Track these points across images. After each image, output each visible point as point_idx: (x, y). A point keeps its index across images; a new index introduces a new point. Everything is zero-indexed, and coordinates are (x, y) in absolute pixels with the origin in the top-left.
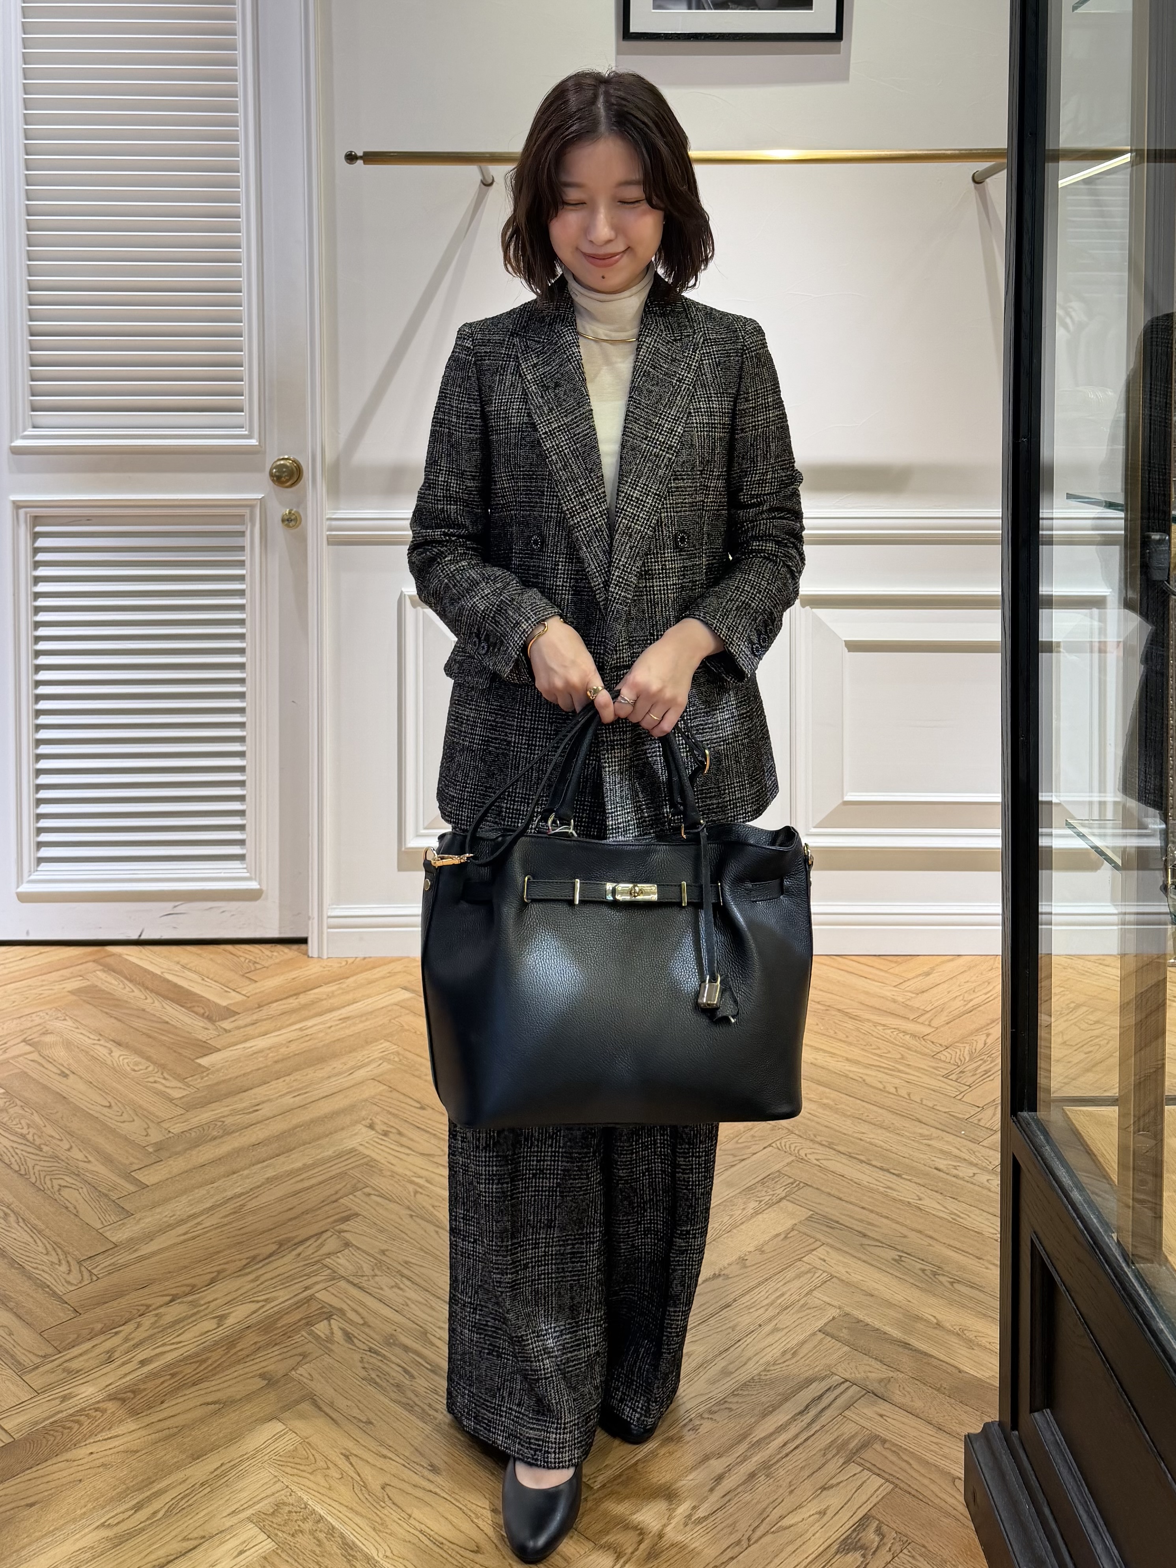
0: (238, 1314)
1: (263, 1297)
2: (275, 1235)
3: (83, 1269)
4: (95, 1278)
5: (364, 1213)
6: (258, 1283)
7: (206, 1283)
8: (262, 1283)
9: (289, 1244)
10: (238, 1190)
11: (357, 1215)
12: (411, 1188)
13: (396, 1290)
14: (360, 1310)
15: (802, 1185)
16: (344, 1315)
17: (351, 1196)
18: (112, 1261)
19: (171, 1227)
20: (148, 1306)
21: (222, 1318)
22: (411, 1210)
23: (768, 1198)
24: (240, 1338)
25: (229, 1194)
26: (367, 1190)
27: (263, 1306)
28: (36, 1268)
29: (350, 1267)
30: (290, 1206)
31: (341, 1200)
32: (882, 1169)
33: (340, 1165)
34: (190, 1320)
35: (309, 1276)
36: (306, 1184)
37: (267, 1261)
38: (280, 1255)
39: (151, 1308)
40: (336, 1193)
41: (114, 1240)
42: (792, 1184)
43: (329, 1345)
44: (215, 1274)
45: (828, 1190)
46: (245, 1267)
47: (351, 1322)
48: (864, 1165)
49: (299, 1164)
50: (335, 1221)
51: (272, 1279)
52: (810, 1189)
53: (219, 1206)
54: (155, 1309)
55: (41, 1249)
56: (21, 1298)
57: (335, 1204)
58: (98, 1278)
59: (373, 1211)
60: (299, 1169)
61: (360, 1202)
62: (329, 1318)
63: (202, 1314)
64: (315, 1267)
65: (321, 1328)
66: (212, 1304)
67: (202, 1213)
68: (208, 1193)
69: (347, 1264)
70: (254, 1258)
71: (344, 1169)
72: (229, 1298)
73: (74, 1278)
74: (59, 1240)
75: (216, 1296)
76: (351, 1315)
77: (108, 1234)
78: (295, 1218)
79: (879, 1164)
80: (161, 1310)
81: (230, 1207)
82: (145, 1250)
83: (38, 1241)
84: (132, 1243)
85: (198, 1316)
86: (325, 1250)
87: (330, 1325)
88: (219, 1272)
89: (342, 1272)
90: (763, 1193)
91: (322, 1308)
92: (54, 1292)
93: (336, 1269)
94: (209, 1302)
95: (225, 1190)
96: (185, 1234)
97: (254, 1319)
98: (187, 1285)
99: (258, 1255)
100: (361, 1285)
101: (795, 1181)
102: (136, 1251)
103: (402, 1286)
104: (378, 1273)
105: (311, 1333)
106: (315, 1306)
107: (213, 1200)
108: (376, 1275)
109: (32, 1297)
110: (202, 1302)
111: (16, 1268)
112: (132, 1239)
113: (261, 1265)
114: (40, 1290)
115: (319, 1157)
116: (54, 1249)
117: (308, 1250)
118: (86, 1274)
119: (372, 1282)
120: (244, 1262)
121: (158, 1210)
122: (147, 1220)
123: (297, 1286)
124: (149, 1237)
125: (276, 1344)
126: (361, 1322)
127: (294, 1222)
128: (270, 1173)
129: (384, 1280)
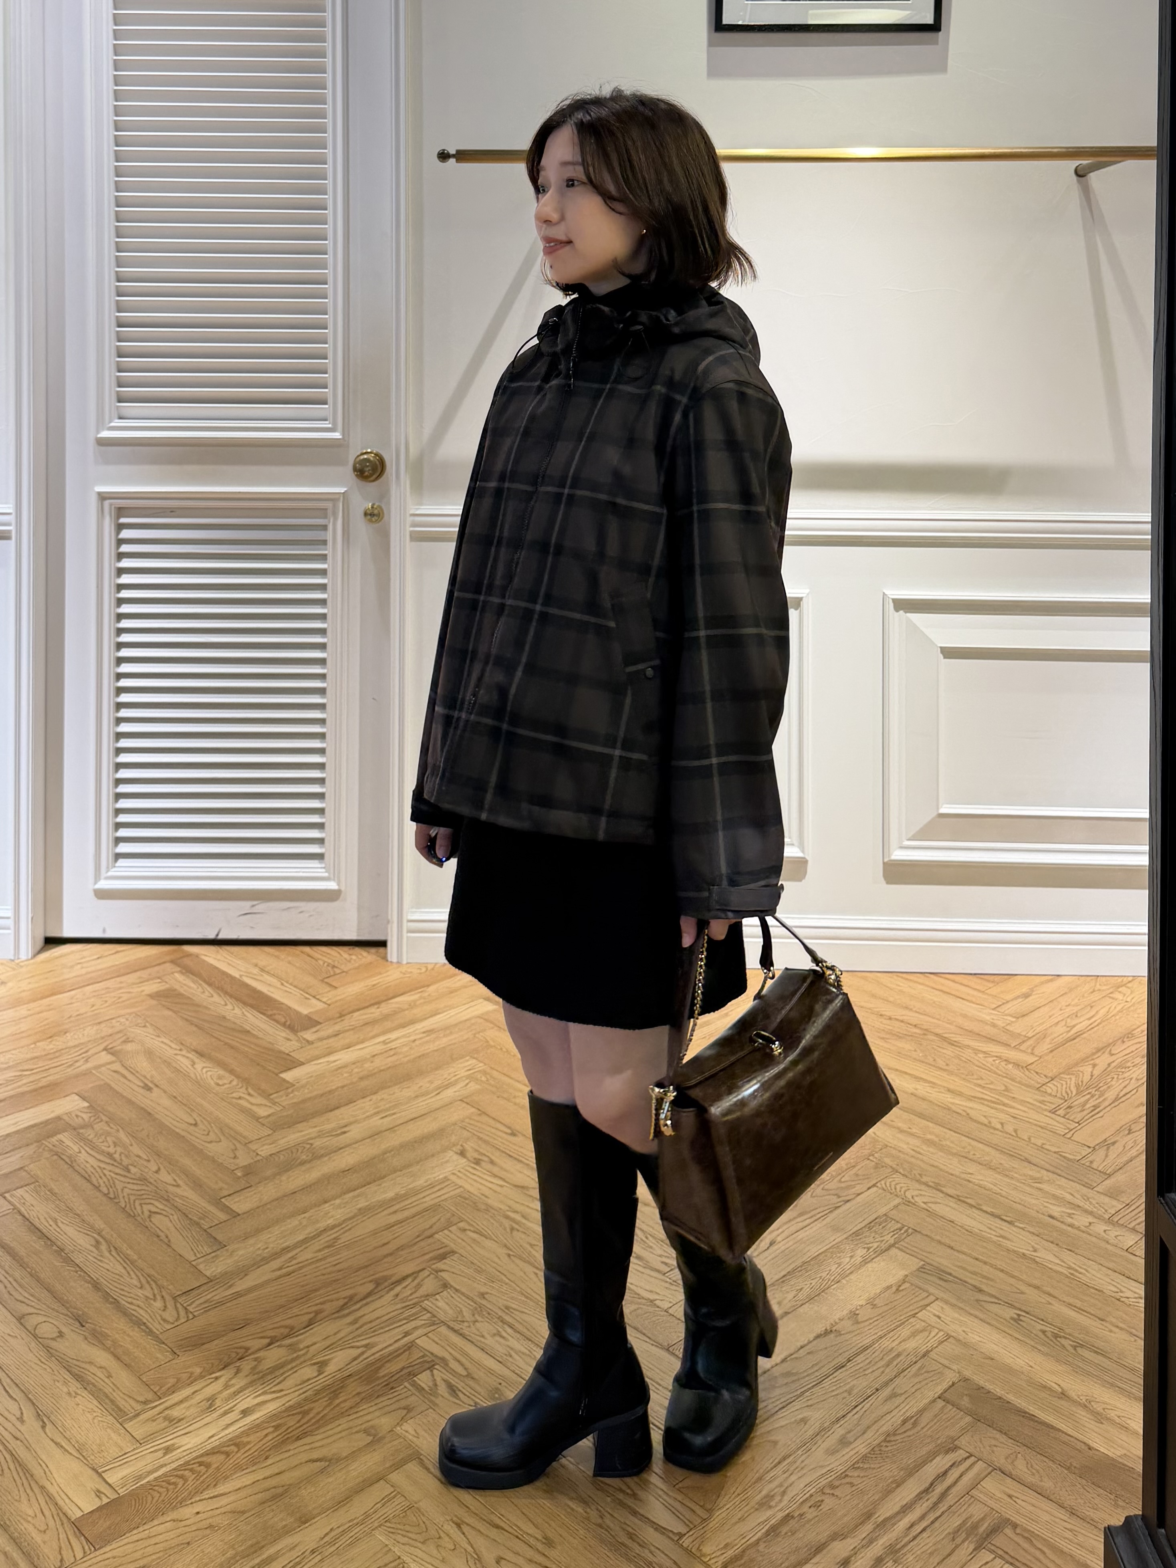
0: (338, 1361)
1: (364, 1342)
2: (371, 1273)
3: (178, 1305)
4: (191, 1316)
5: (462, 1251)
6: (357, 1325)
7: (304, 1325)
8: (361, 1327)
9: (386, 1284)
10: (330, 1222)
11: (453, 1252)
12: (507, 1223)
13: (498, 1338)
14: (463, 1360)
15: (910, 1231)
16: (447, 1365)
17: (446, 1232)
18: (209, 1297)
19: (266, 1260)
20: (247, 1349)
21: (322, 1365)
22: (508, 1248)
23: (875, 1245)
24: (342, 1387)
25: (322, 1225)
26: (462, 1225)
27: (363, 1353)
28: (131, 1303)
29: (450, 1312)
30: (386, 1241)
31: (436, 1236)
32: (992, 1215)
33: (433, 1196)
34: (290, 1367)
35: (409, 1319)
36: (400, 1216)
37: (364, 1302)
38: (378, 1296)
39: (250, 1352)
40: (431, 1227)
41: (208, 1273)
42: (900, 1229)
43: (433, 1398)
44: (312, 1315)
45: (938, 1238)
46: (342, 1308)
47: (454, 1373)
48: (974, 1210)
49: (390, 1194)
50: (432, 1259)
51: (371, 1322)
52: (919, 1236)
53: (313, 1238)
54: (253, 1353)
55: (135, 1282)
56: (117, 1336)
57: (430, 1240)
58: (195, 1316)
59: (469, 1248)
60: (392, 1199)
61: (455, 1238)
62: (432, 1368)
63: (302, 1359)
64: (414, 1311)
65: (424, 1379)
66: (312, 1349)
67: (296, 1246)
68: (301, 1223)
69: (447, 1308)
70: (351, 1298)
71: (437, 1200)
72: (328, 1342)
73: (170, 1315)
74: (153, 1273)
75: (315, 1340)
76: (453, 1365)
77: (201, 1267)
78: (391, 1254)
79: (989, 1210)
80: (261, 1354)
81: (325, 1239)
82: (241, 1285)
83: (132, 1273)
84: (226, 1279)
85: (298, 1362)
86: (422, 1292)
87: (433, 1375)
88: (317, 1313)
89: (442, 1316)
90: (871, 1239)
91: (423, 1356)
92: (151, 1331)
93: (435, 1313)
94: (308, 1347)
95: (317, 1221)
96: (280, 1269)
97: (354, 1367)
98: (286, 1327)
99: (356, 1295)
100: (461, 1331)
101: (904, 1226)
102: (230, 1286)
103: (504, 1334)
104: (479, 1319)
105: (415, 1385)
106: (417, 1354)
107: (307, 1232)
108: (477, 1321)
109: (128, 1335)
110: (301, 1346)
111: (111, 1303)
112: (226, 1273)
113: (358, 1306)
114: (136, 1329)
115: (411, 1186)
116: (148, 1282)
117: (405, 1290)
118: (182, 1313)
119: (473, 1329)
120: (341, 1302)
121: (251, 1241)
122: (241, 1252)
123: (397, 1330)
124: (243, 1271)
125: (378, 1397)
126: (464, 1373)
127: (389, 1259)
128: (362, 1203)
129: (485, 1327)
